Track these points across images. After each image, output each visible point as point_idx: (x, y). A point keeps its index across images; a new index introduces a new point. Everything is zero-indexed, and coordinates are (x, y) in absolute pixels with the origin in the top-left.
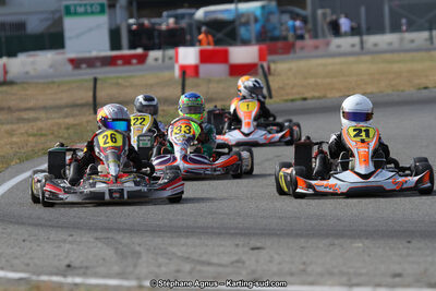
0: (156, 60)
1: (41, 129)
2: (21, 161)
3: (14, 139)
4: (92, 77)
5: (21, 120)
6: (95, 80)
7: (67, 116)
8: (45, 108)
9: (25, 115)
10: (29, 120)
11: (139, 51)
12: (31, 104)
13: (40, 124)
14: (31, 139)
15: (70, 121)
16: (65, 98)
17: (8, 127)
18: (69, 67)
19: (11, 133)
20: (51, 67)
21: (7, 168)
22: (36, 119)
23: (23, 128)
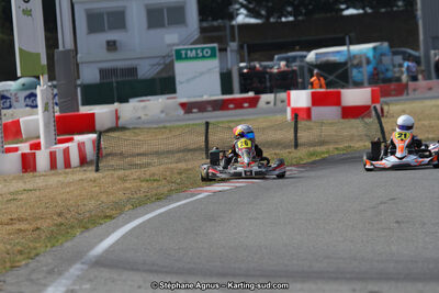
0: (268, 103)
1: (154, 175)
2: (135, 207)
3: (127, 185)
4: (204, 121)
5: (133, 166)
6: (207, 124)
7: (179, 161)
8: (157, 153)
9: (137, 161)
10: (141, 166)
11: (251, 94)
12: (144, 149)
13: (153, 169)
14: (143, 184)
15: (182, 165)
16: (176, 143)
17: (121, 173)
18: (182, 112)
19: (123, 179)
20: (162, 112)
21: (120, 214)
22: (149, 164)
23: (136, 173)
